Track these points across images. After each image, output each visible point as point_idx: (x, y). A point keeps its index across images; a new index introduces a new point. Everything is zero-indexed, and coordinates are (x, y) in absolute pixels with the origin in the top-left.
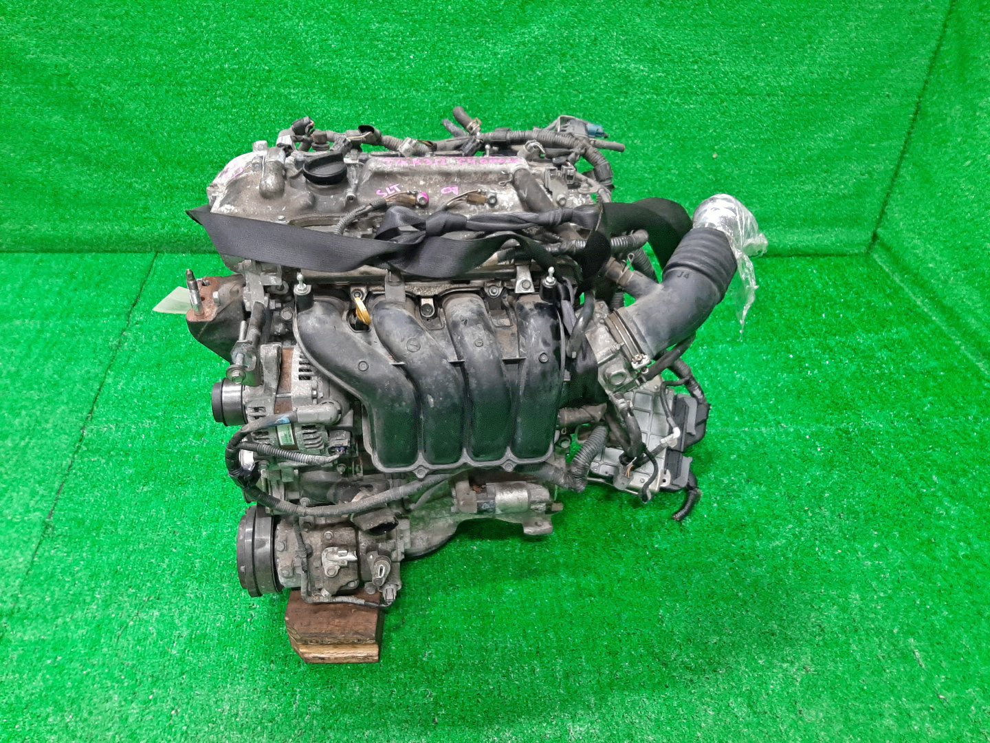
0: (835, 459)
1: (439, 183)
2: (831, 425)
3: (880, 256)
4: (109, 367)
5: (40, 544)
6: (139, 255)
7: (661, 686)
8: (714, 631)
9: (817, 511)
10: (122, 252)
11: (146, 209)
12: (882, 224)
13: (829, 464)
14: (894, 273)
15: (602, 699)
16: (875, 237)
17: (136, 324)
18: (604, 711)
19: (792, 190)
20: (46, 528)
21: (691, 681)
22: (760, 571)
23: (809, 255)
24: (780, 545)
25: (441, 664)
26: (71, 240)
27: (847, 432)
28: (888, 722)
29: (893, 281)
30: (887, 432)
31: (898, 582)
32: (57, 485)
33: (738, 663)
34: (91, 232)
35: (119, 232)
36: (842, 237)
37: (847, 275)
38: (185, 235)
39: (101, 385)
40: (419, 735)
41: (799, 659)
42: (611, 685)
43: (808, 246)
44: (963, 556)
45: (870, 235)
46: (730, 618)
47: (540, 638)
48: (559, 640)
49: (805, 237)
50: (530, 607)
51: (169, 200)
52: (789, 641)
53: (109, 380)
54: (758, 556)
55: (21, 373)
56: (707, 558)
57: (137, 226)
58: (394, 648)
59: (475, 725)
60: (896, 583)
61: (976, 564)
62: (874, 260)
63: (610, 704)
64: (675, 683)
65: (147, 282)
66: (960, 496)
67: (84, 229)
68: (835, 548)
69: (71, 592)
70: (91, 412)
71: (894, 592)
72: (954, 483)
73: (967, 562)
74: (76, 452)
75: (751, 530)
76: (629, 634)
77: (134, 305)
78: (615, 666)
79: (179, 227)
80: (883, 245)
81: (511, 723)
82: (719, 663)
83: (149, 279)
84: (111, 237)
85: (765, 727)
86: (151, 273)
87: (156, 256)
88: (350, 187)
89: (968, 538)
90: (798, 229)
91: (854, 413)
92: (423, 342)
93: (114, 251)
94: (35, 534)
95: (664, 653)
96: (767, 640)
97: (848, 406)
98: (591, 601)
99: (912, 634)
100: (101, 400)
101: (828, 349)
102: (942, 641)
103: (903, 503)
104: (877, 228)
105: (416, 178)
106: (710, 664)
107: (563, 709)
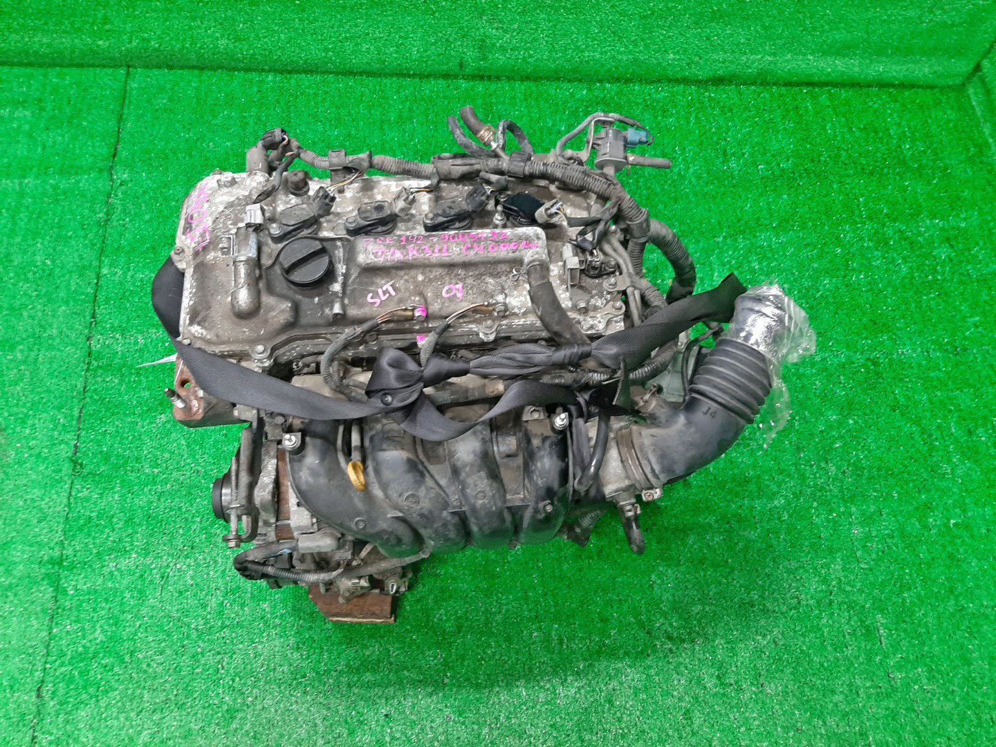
0: (857, 400)
1: (442, 277)
2: (862, 353)
3: (976, 94)
4: (102, 251)
5: (72, 483)
6: (110, 71)
7: (642, 654)
8: (699, 599)
9: (823, 465)
10: (89, 66)
11: (106, 20)
12: (991, 55)
13: (848, 407)
14: (985, 121)
15: (590, 665)
16: (978, 68)
17: (121, 185)
18: (590, 678)
19: (889, 16)
20: (75, 466)
21: (671, 650)
22: (753, 535)
23: (893, 86)
24: (778, 505)
25: (449, 626)
26: (27, 53)
27: (875, 363)
28: (838, 698)
29: (981, 133)
30: (919, 365)
31: (883, 552)
32: (76, 413)
33: (715, 634)
34: (49, 45)
35: (81, 47)
36: (936, 68)
37: (930, 121)
38: (156, 50)
39: (98, 278)
40: (431, 695)
41: (771, 632)
42: (599, 653)
43: (894, 77)
44: (954, 524)
45: (972, 65)
46: (716, 587)
47: (539, 601)
48: (556, 605)
49: (894, 67)
50: (533, 568)
51: (131, 10)
52: (765, 611)
53: (105, 271)
54: (754, 517)
55: (12, 258)
56: (705, 519)
57: (101, 39)
58: (408, 607)
59: (478, 687)
60: (880, 553)
61: (965, 534)
62: (968, 96)
63: (596, 670)
64: (655, 651)
65: (125, 116)
66: (971, 452)
67: (40, 42)
68: (831, 511)
69: (111, 539)
70: (94, 316)
71: (876, 564)
72: (970, 433)
73: (956, 531)
74: (87, 370)
75: (753, 487)
76: (620, 600)
77: (114, 156)
78: (604, 633)
79: (148, 41)
80: (983, 81)
81: (509, 686)
82: (698, 634)
83: (126, 111)
84: (73, 52)
85: (728, 698)
86: (127, 102)
87: (128, 73)
88: (336, 281)
89: (965, 504)
90: (887, 57)
91: (890, 338)
92: (422, 495)
93: (80, 66)
94: (66, 473)
95: (651, 621)
96: (745, 610)
97: (886, 328)
98: (589, 564)
99: (882, 611)
100: (101, 297)
101: (882, 242)
102: (908, 619)
103: (911, 458)
104: (983, 58)
105: (413, 272)
106: (689, 634)
107: (555, 673)
